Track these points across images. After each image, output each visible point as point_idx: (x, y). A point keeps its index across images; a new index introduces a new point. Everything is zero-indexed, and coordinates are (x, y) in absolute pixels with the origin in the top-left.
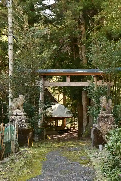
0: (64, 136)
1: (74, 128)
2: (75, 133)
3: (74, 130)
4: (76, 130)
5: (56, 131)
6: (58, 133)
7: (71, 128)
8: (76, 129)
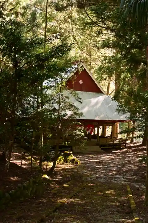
0: (112, 157)
1: (132, 141)
2: (133, 151)
3: (131, 145)
4: (136, 145)
5: (98, 146)
6: (102, 149)
7: (126, 140)
8: (135, 143)
